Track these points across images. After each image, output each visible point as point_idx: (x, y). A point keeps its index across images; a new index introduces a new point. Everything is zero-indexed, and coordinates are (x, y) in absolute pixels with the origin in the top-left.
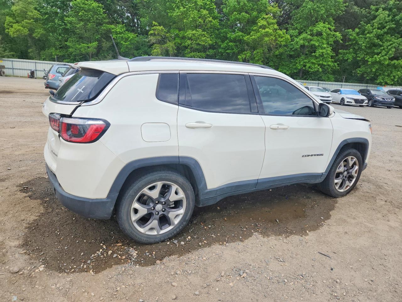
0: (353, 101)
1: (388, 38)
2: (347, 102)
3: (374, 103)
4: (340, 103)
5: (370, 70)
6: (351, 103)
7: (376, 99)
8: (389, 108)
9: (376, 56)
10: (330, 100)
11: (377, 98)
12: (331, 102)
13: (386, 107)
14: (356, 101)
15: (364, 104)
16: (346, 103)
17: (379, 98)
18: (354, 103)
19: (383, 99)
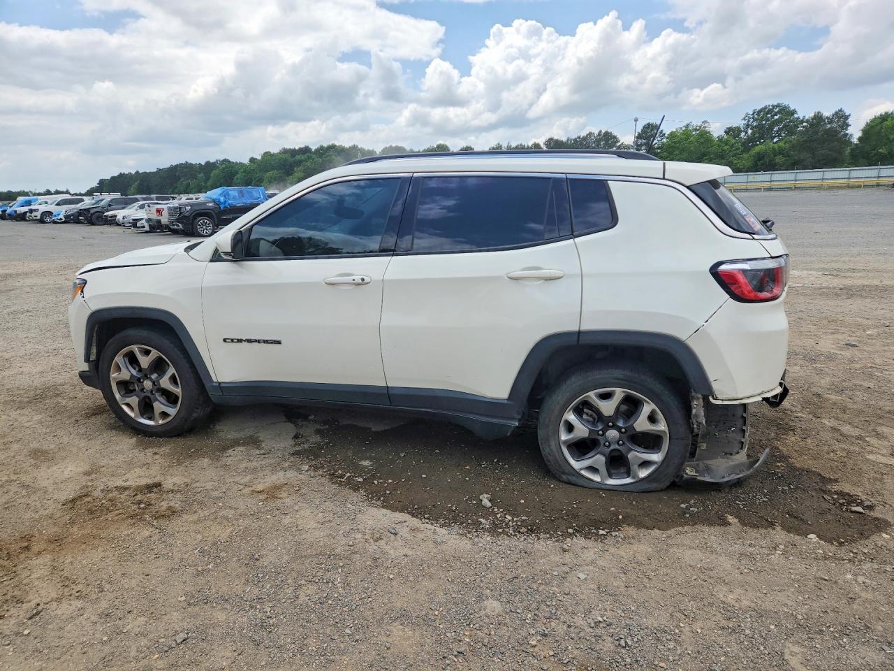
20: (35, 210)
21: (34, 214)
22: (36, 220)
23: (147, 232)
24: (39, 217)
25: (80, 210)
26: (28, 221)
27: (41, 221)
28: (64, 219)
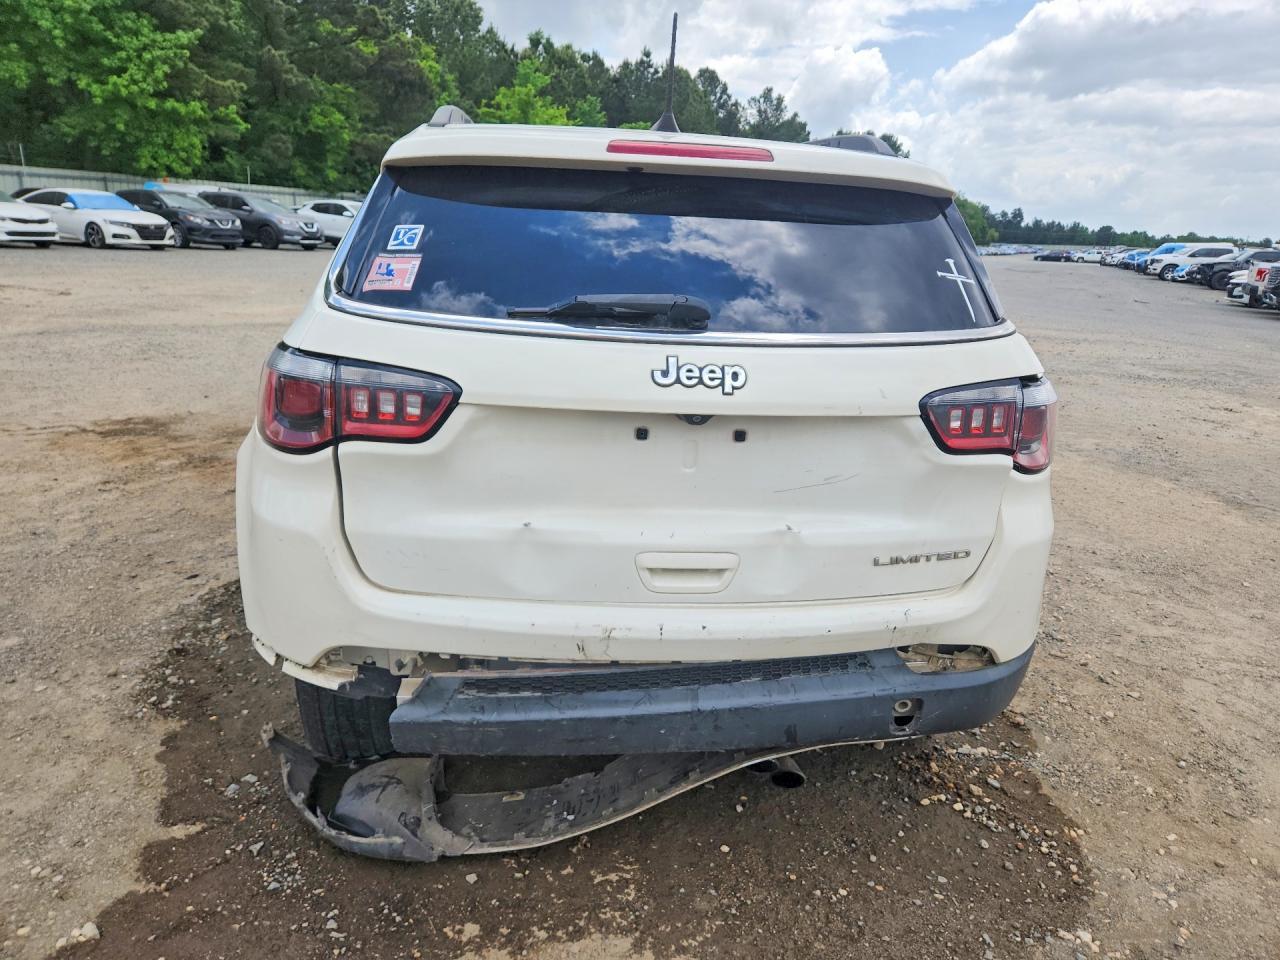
0: (132, 232)
1: (129, 23)
2: (115, 236)
3: (190, 234)
4: (83, 239)
5: (103, 126)
6: (129, 238)
7: (192, 222)
8: (229, 247)
9: (114, 78)
10: (53, 234)
11: (192, 218)
12: (56, 238)
13: (222, 247)
14: (143, 231)
15: (166, 241)
16: (110, 240)
17: (198, 221)
18: (136, 240)
19: (212, 221)
20: (1158, 261)
21: (1155, 265)
22: (1155, 275)
23: (1246, 305)
24: (1158, 271)
25: (1203, 265)
26: (1149, 274)
27: (1161, 277)
28: (1186, 278)
